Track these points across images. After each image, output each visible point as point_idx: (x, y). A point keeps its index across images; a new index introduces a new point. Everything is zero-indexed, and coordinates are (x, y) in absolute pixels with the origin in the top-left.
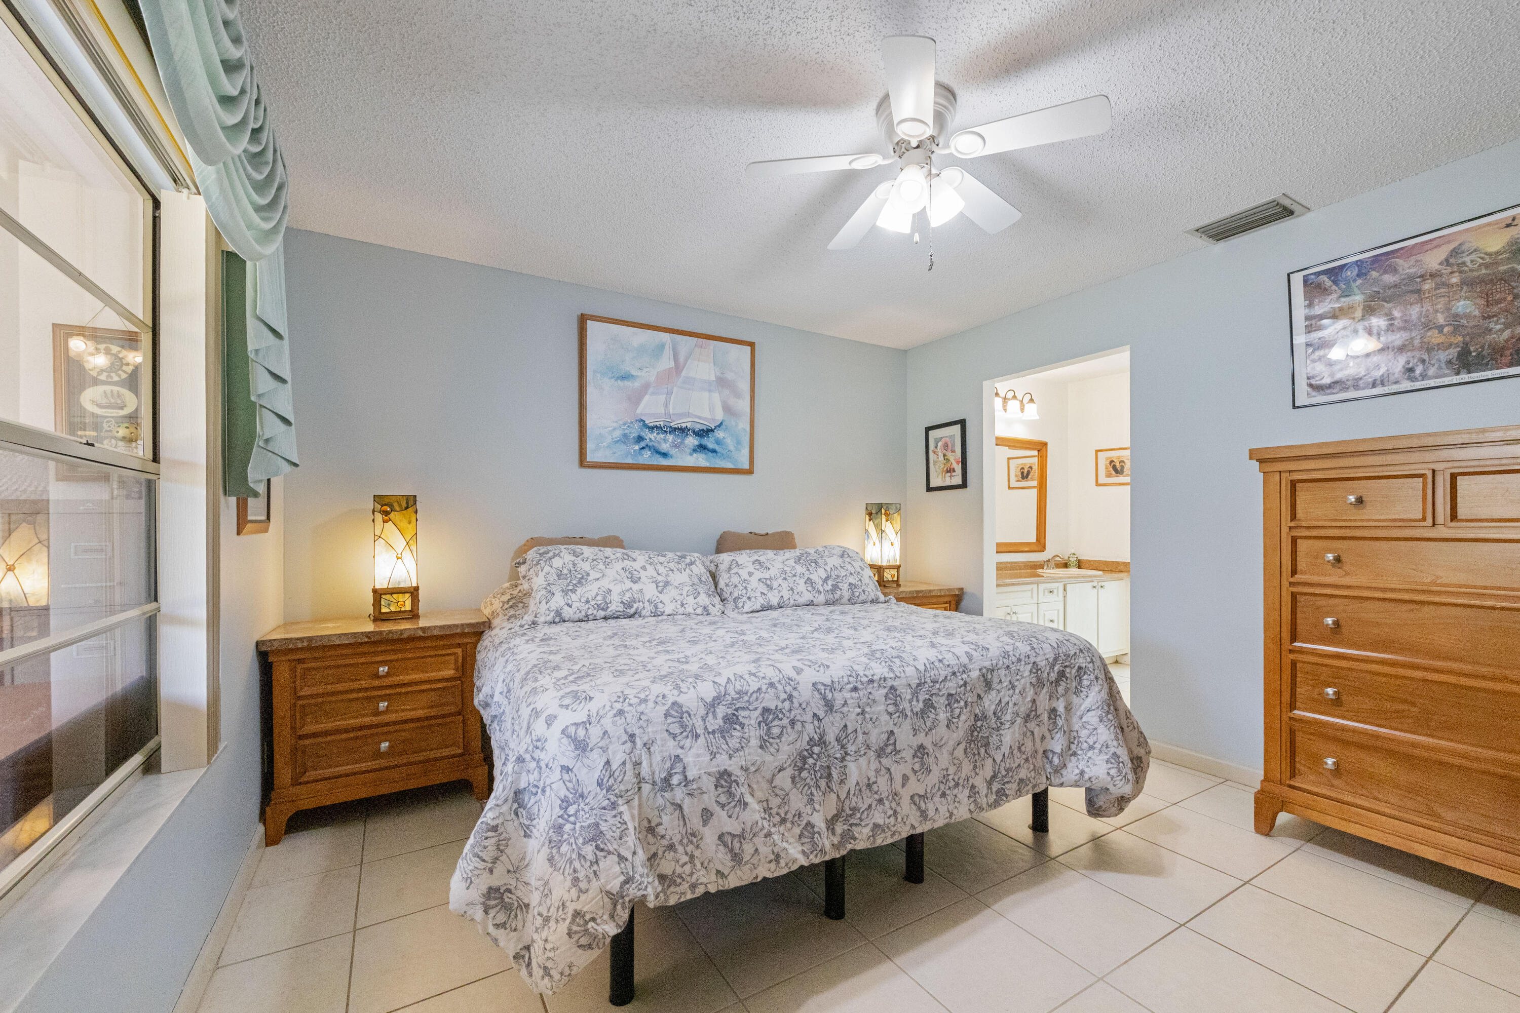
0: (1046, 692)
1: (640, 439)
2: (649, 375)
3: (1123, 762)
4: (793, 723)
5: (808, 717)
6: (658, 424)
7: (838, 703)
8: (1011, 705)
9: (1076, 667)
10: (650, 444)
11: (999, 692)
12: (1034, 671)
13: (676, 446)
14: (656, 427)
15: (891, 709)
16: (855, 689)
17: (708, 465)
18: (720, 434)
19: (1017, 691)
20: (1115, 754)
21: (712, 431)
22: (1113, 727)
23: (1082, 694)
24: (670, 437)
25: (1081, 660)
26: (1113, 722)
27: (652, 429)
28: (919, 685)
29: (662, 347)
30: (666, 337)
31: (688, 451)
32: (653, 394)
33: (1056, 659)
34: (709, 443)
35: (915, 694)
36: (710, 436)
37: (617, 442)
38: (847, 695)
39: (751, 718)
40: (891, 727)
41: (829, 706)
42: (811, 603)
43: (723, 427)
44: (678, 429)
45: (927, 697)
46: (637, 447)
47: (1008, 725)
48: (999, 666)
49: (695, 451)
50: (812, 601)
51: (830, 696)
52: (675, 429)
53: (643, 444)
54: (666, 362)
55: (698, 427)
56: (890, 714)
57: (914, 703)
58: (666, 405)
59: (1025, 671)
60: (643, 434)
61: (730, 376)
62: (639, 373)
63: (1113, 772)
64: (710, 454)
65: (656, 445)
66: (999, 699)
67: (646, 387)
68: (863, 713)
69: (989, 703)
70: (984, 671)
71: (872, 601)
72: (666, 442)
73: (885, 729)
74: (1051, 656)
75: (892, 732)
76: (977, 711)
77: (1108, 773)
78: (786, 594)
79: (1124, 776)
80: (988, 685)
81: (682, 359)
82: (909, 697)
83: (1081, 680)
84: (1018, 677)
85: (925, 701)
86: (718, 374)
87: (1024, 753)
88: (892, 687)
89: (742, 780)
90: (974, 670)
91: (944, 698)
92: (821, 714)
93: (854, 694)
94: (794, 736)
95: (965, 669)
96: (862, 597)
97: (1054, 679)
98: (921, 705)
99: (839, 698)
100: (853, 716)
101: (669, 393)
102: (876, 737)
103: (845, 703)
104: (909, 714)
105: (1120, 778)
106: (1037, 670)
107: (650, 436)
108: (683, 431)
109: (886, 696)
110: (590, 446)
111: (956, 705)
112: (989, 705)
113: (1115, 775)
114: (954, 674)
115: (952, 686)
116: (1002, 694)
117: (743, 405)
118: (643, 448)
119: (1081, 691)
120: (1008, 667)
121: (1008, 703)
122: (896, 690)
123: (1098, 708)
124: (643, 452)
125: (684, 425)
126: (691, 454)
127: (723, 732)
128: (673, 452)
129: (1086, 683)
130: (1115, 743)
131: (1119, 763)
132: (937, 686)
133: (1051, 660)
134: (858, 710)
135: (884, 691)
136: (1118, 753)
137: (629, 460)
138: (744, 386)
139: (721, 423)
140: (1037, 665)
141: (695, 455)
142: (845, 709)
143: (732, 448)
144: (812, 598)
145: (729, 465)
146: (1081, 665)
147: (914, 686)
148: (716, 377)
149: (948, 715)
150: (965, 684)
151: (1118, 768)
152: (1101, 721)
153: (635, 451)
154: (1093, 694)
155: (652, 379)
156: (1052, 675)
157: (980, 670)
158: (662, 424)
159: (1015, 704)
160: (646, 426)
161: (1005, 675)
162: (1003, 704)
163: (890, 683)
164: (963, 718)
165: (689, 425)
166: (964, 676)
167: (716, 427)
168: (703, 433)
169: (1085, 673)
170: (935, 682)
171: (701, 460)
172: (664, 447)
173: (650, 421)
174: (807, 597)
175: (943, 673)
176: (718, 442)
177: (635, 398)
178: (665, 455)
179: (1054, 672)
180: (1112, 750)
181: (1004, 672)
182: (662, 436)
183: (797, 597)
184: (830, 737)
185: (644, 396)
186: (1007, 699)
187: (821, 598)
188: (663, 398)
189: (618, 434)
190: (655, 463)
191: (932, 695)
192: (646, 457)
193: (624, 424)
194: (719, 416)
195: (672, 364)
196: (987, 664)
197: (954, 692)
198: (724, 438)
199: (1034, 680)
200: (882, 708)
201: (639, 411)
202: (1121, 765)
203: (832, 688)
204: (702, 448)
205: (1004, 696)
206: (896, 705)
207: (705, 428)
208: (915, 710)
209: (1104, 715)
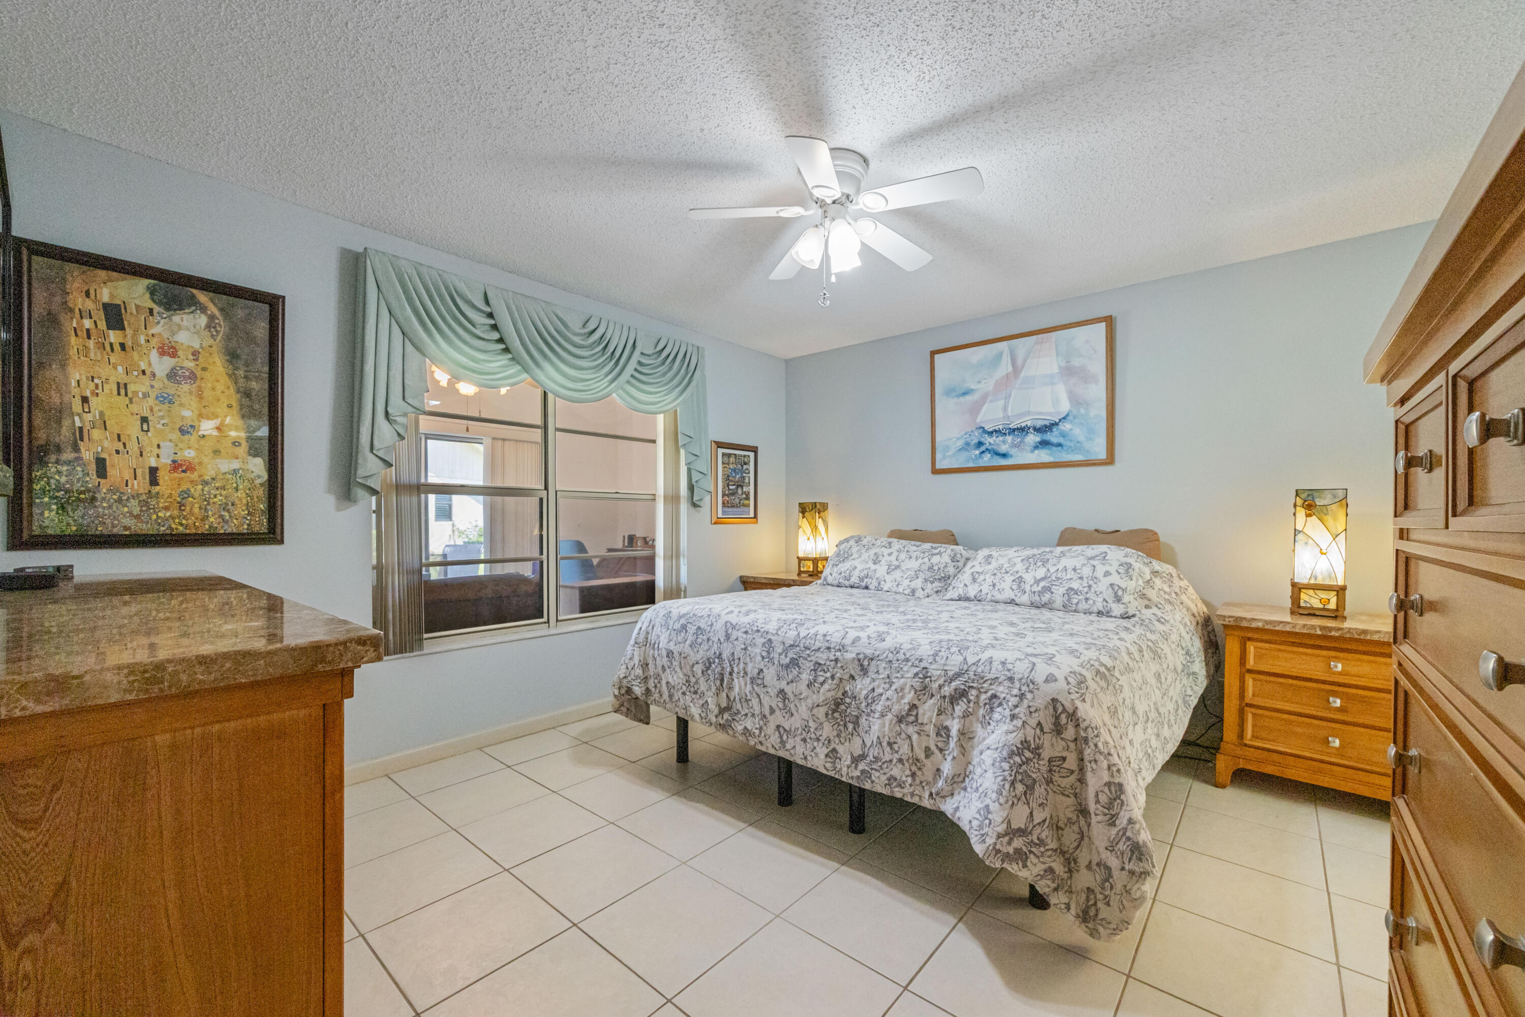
0: (935, 704)
1: (980, 444)
2: (988, 385)
3: (990, 820)
4: (708, 639)
5: (716, 640)
6: (996, 428)
7: (733, 637)
8: (884, 697)
9: (989, 694)
10: (989, 448)
11: (874, 680)
12: (921, 676)
13: (1014, 446)
14: (996, 431)
15: (764, 654)
16: (746, 632)
17: (1051, 459)
18: (1066, 426)
19: (893, 688)
20: (987, 806)
21: (1057, 424)
22: (1001, 778)
23: (989, 727)
24: (1009, 439)
25: (1001, 689)
26: (1006, 773)
27: (990, 433)
28: (792, 646)
29: (999, 356)
30: (1003, 345)
31: (1029, 449)
32: (992, 401)
33: (958, 675)
34: (1053, 437)
35: (785, 651)
36: (1054, 430)
37: (960, 450)
38: (740, 634)
39: (692, 629)
40: (762, 667)
41: (728, 637)
42: (1012, 602)
43: (1070, 418)
44: (1018, 429)
45: (795, 656)
46: (977, 452)
47: (877, 715)
48: (880, 658)
49: (1036, 447)
50: (1013, 600)
51: (730, 632)
52: (1014, 430)
53: (983, 448)
54: (1005, 368)
55: (1039, 424)
56: (763, 658)
57: (783, 657)
58: (1005, 409)
59: (908, 672)
60: (983, 440)
61: (1076, 362)
62: (979, 386)
63: (975, 823)
64: (1054, 448)
65: (995, 447)
66: (871, 687)
67: (984, 399)
68: (745, 649)
69: (862, 686)
70: (861, 656)
71: (1100, 613)
72: (1005, 444)
73: (757, 666)
74: (953, 670)
75: (762, 670)
76: (847, 689)
77: (970, 822)
78: (986, 588)
79: (983, 835)
80: (864, 671)
81: (1019, 362)
82: (780, 650)
83: (992, 710)
84: (898, 675)
85: (792, 659)
86: (1063, 364)
87: (897, 752)
88: (770, 640)
89: (677, 658)
90: (851, 652)
91: (812, 663)
92: (722, 640)
93: (745, 636)
94: (706, 648)
95: (842, 648)
96: (1083, 606)
97: (947, 694)
98: (788, 660)
99: (735, 634)
100: (738, 649)
101: (1007, 398)
102: (752, 670)
103: (737, 639)
104: (776, 663)
105: (977, 833)
106: (925, 677)
107: (989, 440)
108: (1023, 430)
109: (764, 644)
110: (939, 456)
111: (821, 673)
112: (861, 689)
113: (975, 827)
114: (829, 648)
115: (822, 657)
116: (876, 683)
117: (1098, 391)
118: (983, 452)
119: (989, 723)
120: (890, 661)
121: (881, 695)
122: (771, 643)
123: (997, 749)
124: (983, 455)
125: (1023, 425)
126: (1032, 451)
127: (678, 632)
128: (1013, 451)
129: (996, 716)
130: (994, 796)
131: (986, 818)
132: (808, 652)
133: (950, 674)
134: (743, 646)
135: (763, 640)
136: (991, 808)
137: (971, 465)
138: (1098, 367)
139: (1068, 415)
140: (927, 672)
141: (1036, 452)
142: (736, 643)
143: (1081, 439)
144: (1013, 597)
145: (1079, 457)
146: (998, 694)
147: (787, 645)
148: (1060, 367)
149: (811, 678)
150: (836, 660)
151: (982, 822)
152: (993, 765)
153: (976, 455)
154: (999, 732)
155: (991, 388)
156: (946, 688)
157: (858, 654)
158: (1001, 427)
159: (888, 699)
160: (985, 431)
161: (885, 668)
162: (875, 694)
163: (769, 636)
164: (826, 686)
165: (1029, 424)
166: (838, 654)
167: (1060, 420)
168: (1049, 428)
169: (1000, 704)
170: (807, 648)
171: (1044, 456)
172: (1003, 448)
173: (989, 427)
174: (1008, 594)
175: (818, 644)
176: (1063, 435)
177: (975, 409)
178: (1004, 456)
179: (949, 686)
180: (988, 801)
181: (884, 665)
182: (1001, 438)
183: (996, 593)
184: (724, 656)
185: (983, 405)
186: (881, 691)
187: (1025, 599)
188: (1001, 403)
189: (960, 443)
190: (996, 464)
191: (800, 657)
192: (987, 459)
193: (966, 434)
194: (1065, 406)
195: (1010, 369)
196: (869, 652)
197: (823, 662)
198: (1071, 430)
199: (917, 685)
200: (758, 651)
201: (978, 420)
202: (987, 822)
203: (734, 628)
204: (1044, 444)
205: (879, 686)
206: (768, 652)
207: (1047, 423)
208: (782, 662)
209: (998, 760)
